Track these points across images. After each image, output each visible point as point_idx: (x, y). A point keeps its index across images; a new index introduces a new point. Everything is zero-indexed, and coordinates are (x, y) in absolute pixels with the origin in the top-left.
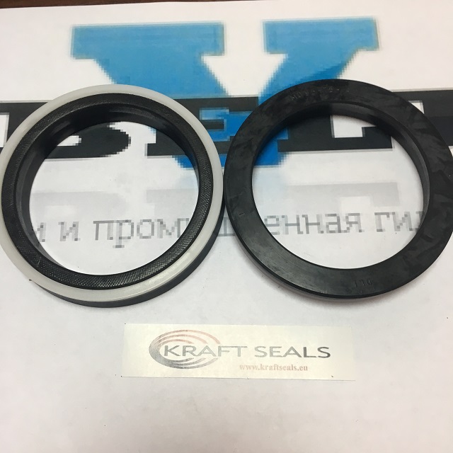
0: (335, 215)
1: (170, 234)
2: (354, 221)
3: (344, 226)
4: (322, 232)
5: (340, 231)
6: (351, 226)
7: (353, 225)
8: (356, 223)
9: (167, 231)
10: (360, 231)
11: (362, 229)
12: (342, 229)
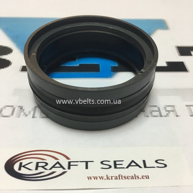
0: (156, 106)
1: (27, 115)
2: (171, 110)
3: (164, 113)
4: (148, 116)
5: (161, 116)
6: (170, 113)
7: (170, 112)
8: (173, 111)
9: (25, 113)
10: (177, 116)
11: (178, 115)
12: (163, 114)
